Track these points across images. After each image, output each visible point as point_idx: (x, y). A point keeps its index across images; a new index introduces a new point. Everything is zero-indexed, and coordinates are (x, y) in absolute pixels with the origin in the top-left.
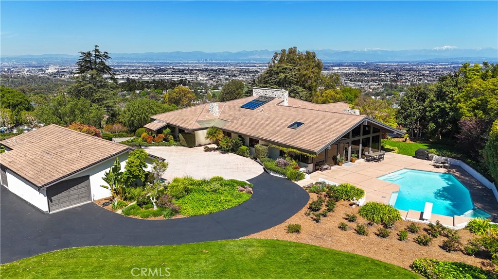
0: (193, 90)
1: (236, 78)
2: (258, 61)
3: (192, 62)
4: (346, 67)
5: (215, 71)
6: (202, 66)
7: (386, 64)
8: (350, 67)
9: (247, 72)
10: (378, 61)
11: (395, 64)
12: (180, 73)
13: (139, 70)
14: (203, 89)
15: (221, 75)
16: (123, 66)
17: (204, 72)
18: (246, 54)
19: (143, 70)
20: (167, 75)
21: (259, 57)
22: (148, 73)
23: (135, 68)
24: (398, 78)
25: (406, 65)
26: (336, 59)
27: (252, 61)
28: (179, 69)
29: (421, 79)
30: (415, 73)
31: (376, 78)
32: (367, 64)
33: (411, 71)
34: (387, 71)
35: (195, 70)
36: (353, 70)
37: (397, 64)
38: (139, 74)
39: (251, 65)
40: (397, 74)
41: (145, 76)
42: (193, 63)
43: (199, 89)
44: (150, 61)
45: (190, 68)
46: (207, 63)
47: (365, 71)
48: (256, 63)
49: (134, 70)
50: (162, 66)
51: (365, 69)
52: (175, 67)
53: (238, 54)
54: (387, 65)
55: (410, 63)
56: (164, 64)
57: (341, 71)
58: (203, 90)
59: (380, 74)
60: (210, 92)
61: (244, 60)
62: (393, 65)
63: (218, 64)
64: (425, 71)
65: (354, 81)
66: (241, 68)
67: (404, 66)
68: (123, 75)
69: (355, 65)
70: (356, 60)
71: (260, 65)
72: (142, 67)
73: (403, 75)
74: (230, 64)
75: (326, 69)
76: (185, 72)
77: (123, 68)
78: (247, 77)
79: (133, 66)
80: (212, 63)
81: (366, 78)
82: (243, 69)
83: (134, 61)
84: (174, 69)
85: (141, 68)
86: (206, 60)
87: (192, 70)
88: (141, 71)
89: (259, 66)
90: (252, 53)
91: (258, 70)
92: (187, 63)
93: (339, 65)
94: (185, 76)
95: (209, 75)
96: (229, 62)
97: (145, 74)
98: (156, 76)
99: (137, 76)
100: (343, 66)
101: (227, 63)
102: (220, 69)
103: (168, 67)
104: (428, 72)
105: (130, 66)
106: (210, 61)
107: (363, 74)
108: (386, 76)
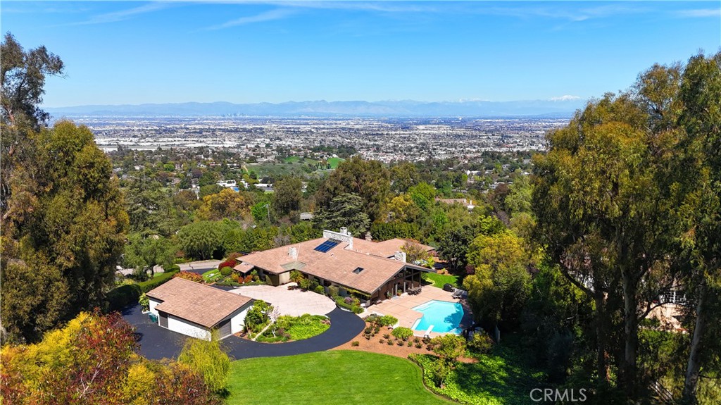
0: (220, 165)
1: (281, 142)
2: (312, 116)
3: (214, 117)
4: (433, 126)
5: (250, 131)
6: (229, 125)
7: (489, 120)
8: (440, 126)
9: (297, 133)
10: (478, 116)
11: (500, 120)
12: (197, 135)
13: (133, 130)
14: (234, 163)
15: (259, 138)
16: (108, 124)
17: (233, 133)
18: (293, 105)
19: (139, 130)
20: (176, 139)
21: (313, 111)
22: (147, 136)
23: (126, 128)
24: (503, 142)
25: (515, 122)
26: (421, 114)
27: (303, 117)
28: (195, 129)
29: (534, 142)
30: (527, 134)
31: (475, 141)
32: (464, 121)
33: (521, 130)
34: (489, 131)
35: (220, 129)
36: (444, 130)
37: (503, 120)
38: (135, 136)
39: (302, 121)
40: (502, 136)
41: (143, 140)
42: (215, 119)
43: (228, 162)
44: (151, 117)
45: (212, 127)
46: (236, 119)
47: (460, 132)
48: (308, 120)
49: (126, 130)
50: (169, 124)
51: (461, 128)
52: (188, 126)
53: (283, 105)
54: (490, 122)
55: (520, 119)
56: (171, 121)
57: (429, 131)
58: (235, 165)
59: (480, 136)
60: (244, 167)
61: (294, 115)
62: (498, 122)
63: (253, 120)
64: (540, 130)
65: (446, 146)
66: (288, 126)
67: (513, 124)
68: (109, 139)
69: (447, 122)
70: (448, 114)
71: (315, 122)
72: (138, 126)
73: (510, 137)
74: (272, 122)
75: (408, 128)
76: (204, 133)
77: (108, 128)
78: (296, 140)
79: (123, 125)
80: (245, 119)
81: (461, 142)
82: (290, 128)
83: (125, 117)
84: (187, 129)
85: (136, 128)
86: (235, 115)
87: (214, 130)
88: (136, 133)
89: (314, 124)
90: (303, 105)
91: (313, 130)
92: (207, 119)
93: (425, 122)
94: (205, 139)
95: (241, 138)
96: (270, 117)
97: (143, 137)
98: (161, 140)
99: (131, 141)
100: (431, 124)
101: (266, 120)
102: (257, 129)
103: (178, 126)
104: (544, 132)
105: (118, 124)
106: (241, 116)
107: (458, 136)
108: (489, 138)
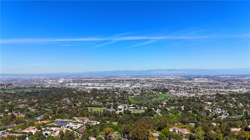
0: (122, 97)
1: (144, 85)
2: (156, 74)
3: (124, 75)
4: (202, 79)
5: (134, 81)
6: (128, 78)
7: (224, 76)
8: (204, 78)
9: (149, 81)
10: (220, 74)
11: (229, 77)
12: (118, 82)
13: (99, 80)
14: (126, 96)
15: (137, 83)
16: (92, 78)
17: (129, 81)
18: (150, 71)
19: (101, 80)
20: (111, 84)
21: (156, 72)
22: (103, 83)
23: (97, 79)
24: (229, 86)
25: (236, 77)
26: (197, 74)
27: (153, 75)
28: (118, 80)
29: (242, 87)
30: (240, 83)
31: (217, 86)
32: (214, 76)
33: (237, 81)
34: (224, 81)
35: (125, 80)
36: (205, 80)
37: (230, 76)
38: (99, 83)
39: (153, 76)
40: (229, 84)
41: (102, 84)
42: (124, 76)
43: (125, 96)
44: (105, 75)
45: (123, 79)
46: (131, 76)
47: (212, 81)
48: (155, 76)
49: (97, 80)
50: (110, 78)
51: (212, 80)
52: (116, 79)
53: (147, 71)
54: (224, 77)
55: (238, 76)
56: (111, 77)
57: (199, 81)
59: (219, 83)
60: (129, 97)
61: (150, 74)
62: (228, 77)
63: (136, 76)
64: (246, 81)
65: (205, 88)
66: (147, 79)
67: (234, 78)
68: (92, 84)
69: (207, 77)
70: (208, 74)
71: (157, 77)
72: (101, 78)
73: (232, 84)
74: (142, 77)
75: (191, 79)
76: (120, 81)
77: (92, 79)
78: (150, 84)
79: (96, 78)
80: (133, 76)
81: (211, 86)
82: (148, 79)
83: (97, 75)
84: (115, 80)
85: (100, 80)
86: (131, 74)
87: (123, 80)
88: (100, 81)
89: (157, 78)
90: (153, 71)
91: (156, 80)
92: (122, 76)
93: (198, 77)
94: (120, 84)
95: (131, 83)
96: (142, 75)
97: (102, 83)
98: (107, 84)
99: (98, 84)
100: (200, 78)
101: (140, 76)
102: (137, 79)
103: (113, 79)
104: (247, 82)
105: (95, 78)
106: (133, 75)
107: (210, 84)
108: (223, 84)
